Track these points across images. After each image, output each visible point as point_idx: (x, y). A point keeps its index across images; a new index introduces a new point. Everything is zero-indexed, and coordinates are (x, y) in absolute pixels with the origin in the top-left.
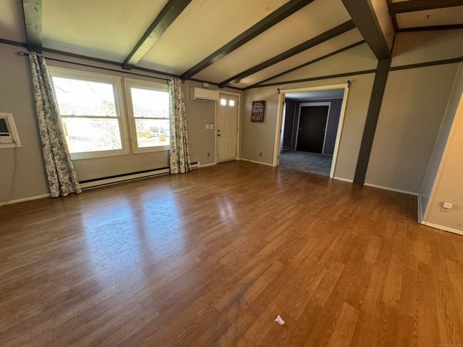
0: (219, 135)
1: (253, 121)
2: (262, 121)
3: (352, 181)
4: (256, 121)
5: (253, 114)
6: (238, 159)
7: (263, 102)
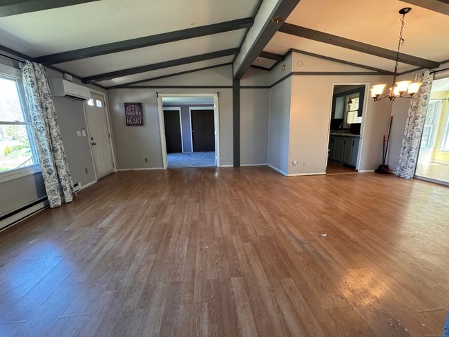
0: (93, 144)
1: (128, 125)
2: (142, 124)
3: (232, 166)
4: (134, 125)
5: (127, 117)
6: (116, 171)
7: (140, 105)
